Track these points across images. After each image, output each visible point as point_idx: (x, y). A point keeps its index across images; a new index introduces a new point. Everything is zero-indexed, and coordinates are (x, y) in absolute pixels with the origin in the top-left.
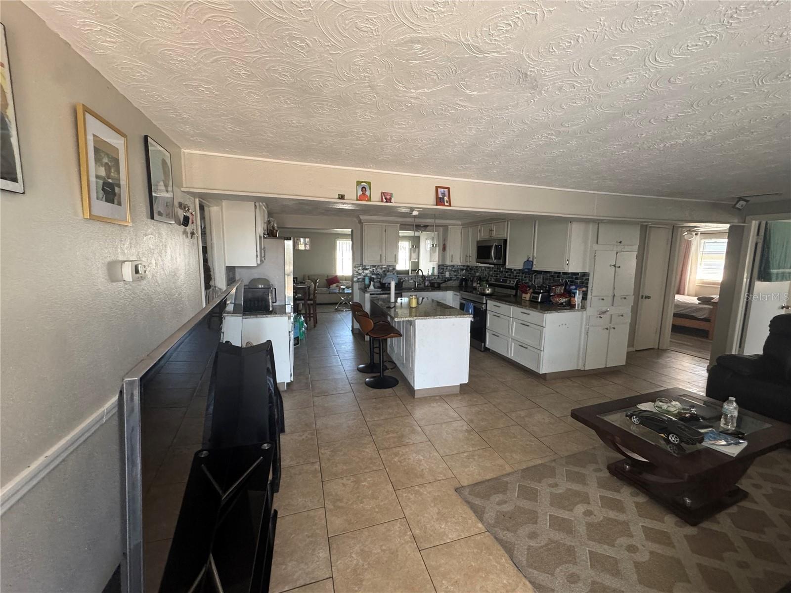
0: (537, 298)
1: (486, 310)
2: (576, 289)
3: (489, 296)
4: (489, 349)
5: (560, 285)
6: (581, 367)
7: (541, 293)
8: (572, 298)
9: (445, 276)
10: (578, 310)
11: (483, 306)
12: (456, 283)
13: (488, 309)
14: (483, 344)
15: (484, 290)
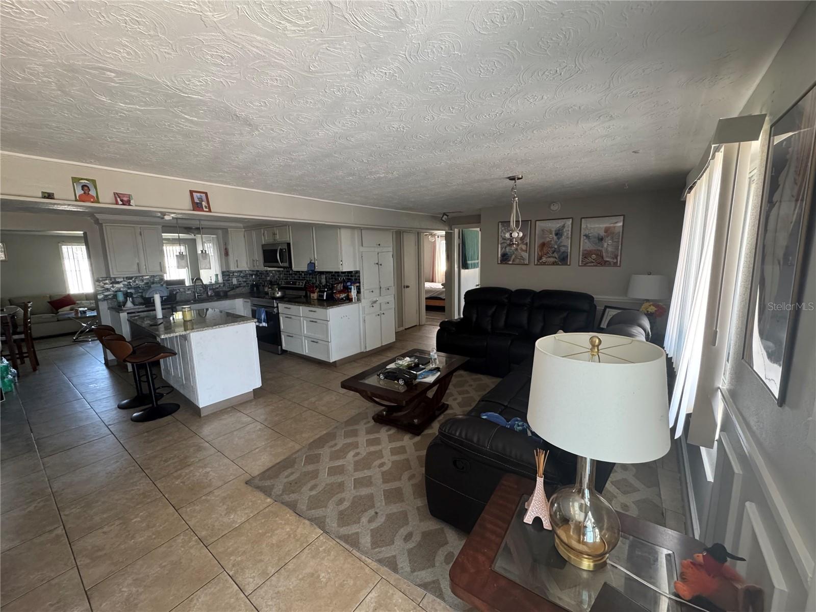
0: (323, 296)
1: (278, 313)
2: (351, 285)
3: (281, 299)
4: (286, 351)
5: (339, 283)
6: (363, 350)
7: (325, 291)
8: (350, 293)
9: (232, 283)
10: (355, 303)
11: (275, 310)
12: (246, 290)
13: (280, 312)
14: (280, 347)
15: (274, 294)
